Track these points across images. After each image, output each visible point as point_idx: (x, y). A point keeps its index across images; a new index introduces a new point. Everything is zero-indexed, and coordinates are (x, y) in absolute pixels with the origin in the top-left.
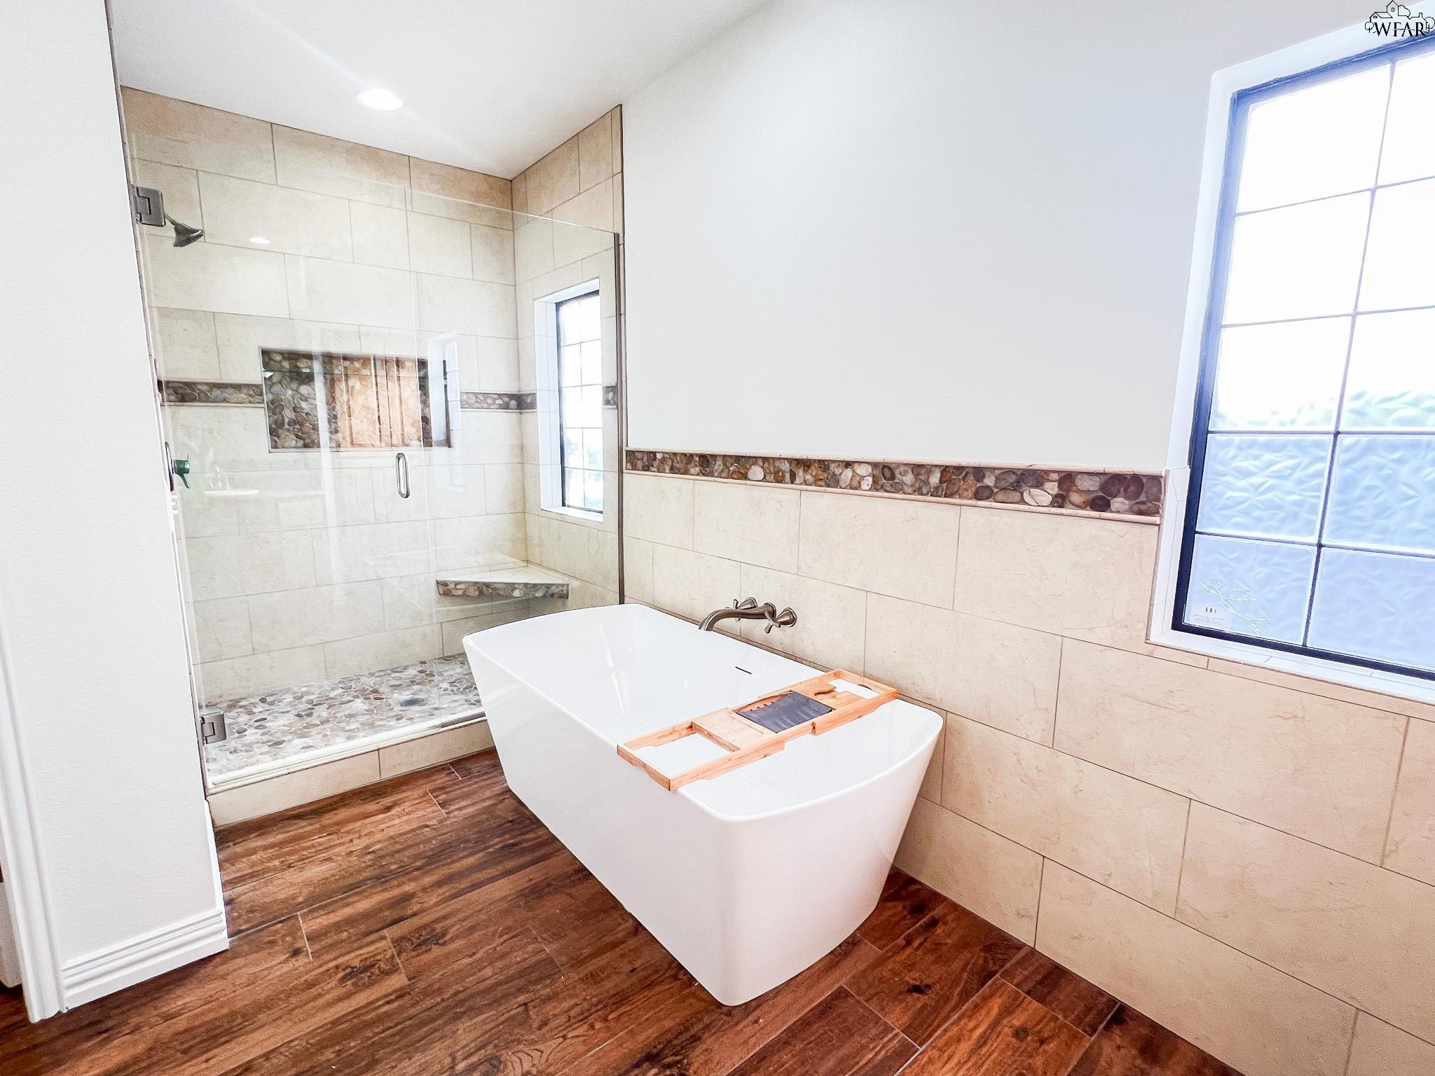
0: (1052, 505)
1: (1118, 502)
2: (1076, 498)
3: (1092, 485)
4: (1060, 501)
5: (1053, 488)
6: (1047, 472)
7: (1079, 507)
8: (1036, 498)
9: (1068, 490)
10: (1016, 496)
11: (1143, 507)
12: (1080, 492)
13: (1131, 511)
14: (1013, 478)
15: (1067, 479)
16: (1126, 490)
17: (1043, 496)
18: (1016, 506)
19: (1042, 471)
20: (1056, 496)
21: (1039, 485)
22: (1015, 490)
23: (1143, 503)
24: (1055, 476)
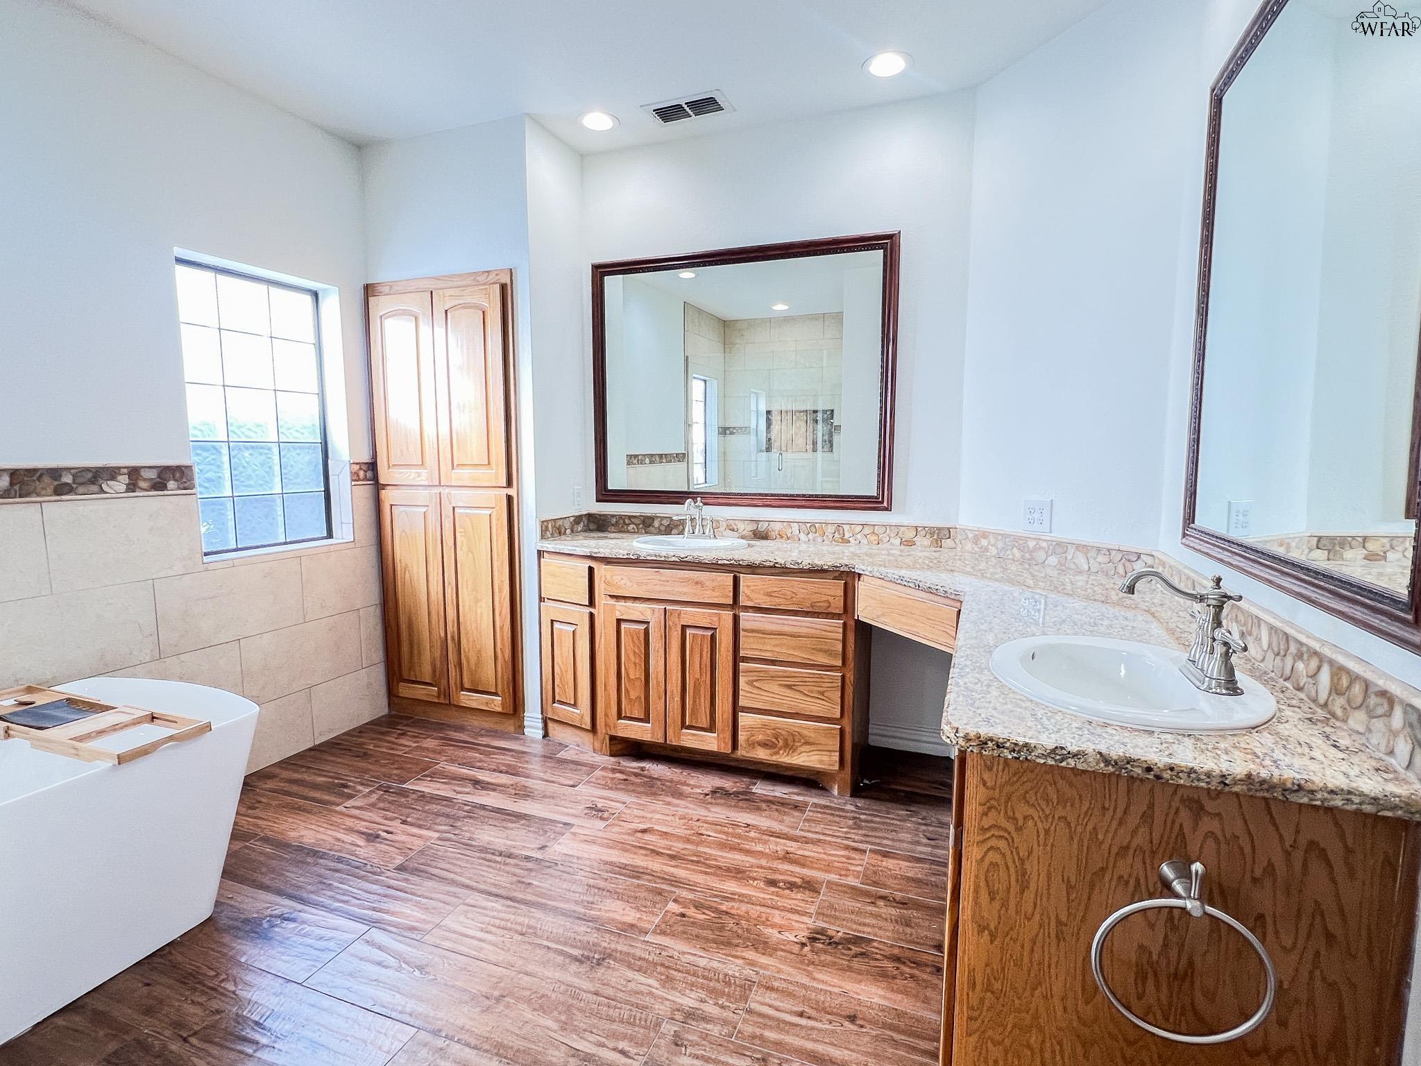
0: (127, 491)
1: (171, 484)
2: (142, 484)
3: (152, 474)
4: (132, 487)
5: (124, 479)
6: (119, 468)
7: (146, 490)
8: (114, 488)
9: (137, 479)
10: (95, 488)
11: (186, 485)
12: (145, 480)
13: (179, 488)
14: (90, 475)
15: (134, 472)
16: (174, 476)
17: (120, 484)
18: (100, 496)
19: (114, 468)
20: (127, 485)
21: (113, 478)
22: (93, 483)
23: (185, 482)
24: (125, 471)
